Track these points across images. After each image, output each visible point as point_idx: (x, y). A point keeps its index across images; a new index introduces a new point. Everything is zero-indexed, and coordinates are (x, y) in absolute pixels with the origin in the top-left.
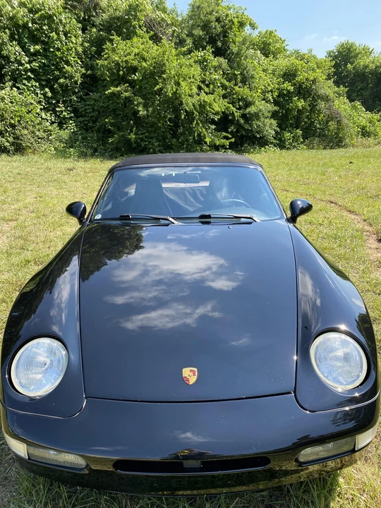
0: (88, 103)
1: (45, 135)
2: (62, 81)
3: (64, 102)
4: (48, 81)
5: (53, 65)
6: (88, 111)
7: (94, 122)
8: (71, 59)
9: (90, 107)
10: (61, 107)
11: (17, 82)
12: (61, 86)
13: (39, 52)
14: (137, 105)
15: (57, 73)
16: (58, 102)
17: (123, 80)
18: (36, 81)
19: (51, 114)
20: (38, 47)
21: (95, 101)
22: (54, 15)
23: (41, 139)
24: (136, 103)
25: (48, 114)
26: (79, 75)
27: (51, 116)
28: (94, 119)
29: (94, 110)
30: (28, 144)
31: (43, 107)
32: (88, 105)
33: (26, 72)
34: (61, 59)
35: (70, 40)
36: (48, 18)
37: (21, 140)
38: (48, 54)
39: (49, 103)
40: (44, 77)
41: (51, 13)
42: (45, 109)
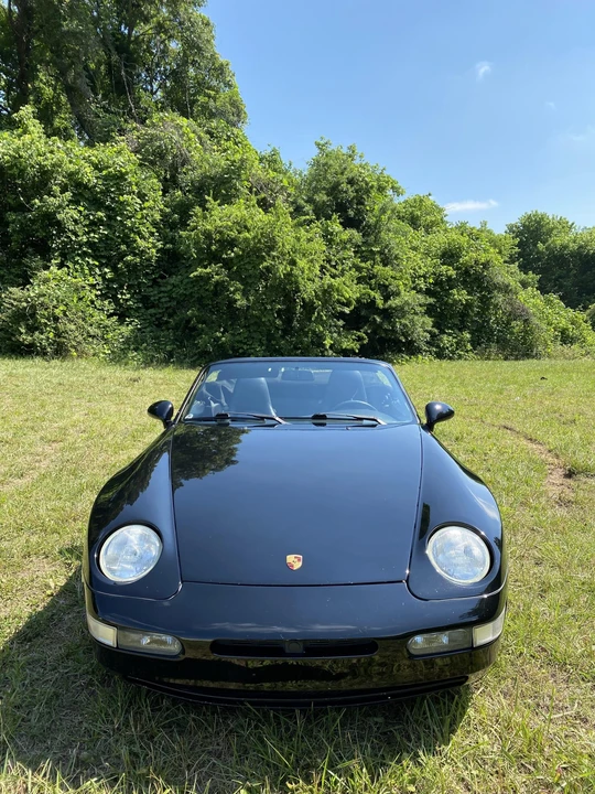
0: (163, 289)
1: (99, 332)
2: (129, 258)
3: (130, 287)
4: (109, 258)
5: (118, 237)
6: (163, 300)
7: (170, 316)
8: (144, 231)
9: (166, 295)
10: (125, 295)
11: (66, 259)
12: (127, 265)
13: (100, 220)
14: (234, 293)
15: (123, 247)
16: (121, 287)
17: (214, 258)
18: (95, 258)
19: (110, 302)
20: (100, 214)
21: (174, 286)
22: (127, 173)
23: (93, 337)
24: (232, 289)
25: (106, 302)
26: (154, 250)
27: (109, 306)
28: (170, 311)
29: (171, 299)
30: (74, 343)
31: (99, 293)
32: (164, 292)
33: (81, 246)
34: (131, 229)
35: (147, 204)
36: (118, 178)
37: (64, 337)
38: (113, 223)
39: (108, 287)
40: (104, 253)
41: (124, 171)
42: (102, 295)
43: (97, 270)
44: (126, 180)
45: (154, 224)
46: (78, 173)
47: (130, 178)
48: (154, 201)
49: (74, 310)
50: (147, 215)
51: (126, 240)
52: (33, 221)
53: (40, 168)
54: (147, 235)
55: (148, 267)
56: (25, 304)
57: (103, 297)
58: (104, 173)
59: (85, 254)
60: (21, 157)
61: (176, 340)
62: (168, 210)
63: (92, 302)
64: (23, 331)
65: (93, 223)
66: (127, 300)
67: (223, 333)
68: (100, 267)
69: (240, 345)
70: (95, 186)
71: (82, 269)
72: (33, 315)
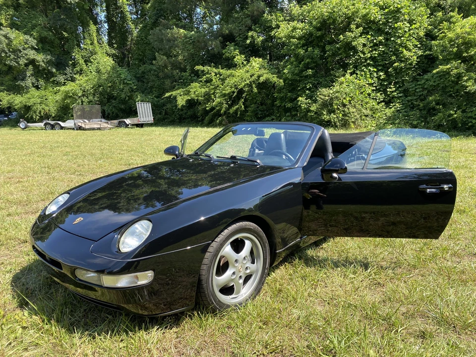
0: (419, 83)
1: (370, 113)
2: (396, 64)
3: (395, 83)
5: (391, 51)
6: (418, 90)
7: (421, 101)
8: (410, 45)
9: (420, 86)
10: (392, 89)
11: (357, 69)
12: (395, 69)
13: (380, 42)
14: (466, 81)
15: (394, 58)
16: (390, 84)
17: (458, 56)
18: (374, 66)
19: (381, 94)
20: (381, 38)
21: (427, 80)
22: (402, 8)
23: (367, 116)
24: (465, 78)
25: (378, 94)
26: (415, 57)
27: (380, 96)
28: (422, 97)
29: (424, 89)
30: (353, 120)
31: (374, 88)
32: (419, 85)
33: (366, 60)
34: (400, 45)
35: (414, 26)
36: (396, 11)
37: (348, 116)
38: (389, 43)
39: (381, 84)
40: (380, 63)
41: (399, 6)
42: (377, 89)
43: (375, 74)
44: (401, 12)
45: (419, 39)
46: (368, 14)
47: (403, 11)
48: (420, 23)
49: (355, 100)
50: (414, 33)
51: (397, 53)
52: (339, 49)
53: (346, 16)
54: (411, 47)
55: (410, 69)
56: (327, 98)
57: (378, 90)
58: (387, 10)
59: (369, 65)
60: (334, 12)
61: (422, 117)
62: (430, 27)
63: (369, 95)
64: (325, 113)
65: (376, 45)
66: (393, 92)
67: (456, 111)
68: (377, 72)
69: (470, 120)
70: (380, 21)
71: (365, 74)
72: (331, 105)
